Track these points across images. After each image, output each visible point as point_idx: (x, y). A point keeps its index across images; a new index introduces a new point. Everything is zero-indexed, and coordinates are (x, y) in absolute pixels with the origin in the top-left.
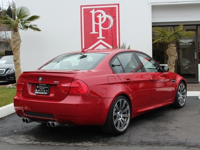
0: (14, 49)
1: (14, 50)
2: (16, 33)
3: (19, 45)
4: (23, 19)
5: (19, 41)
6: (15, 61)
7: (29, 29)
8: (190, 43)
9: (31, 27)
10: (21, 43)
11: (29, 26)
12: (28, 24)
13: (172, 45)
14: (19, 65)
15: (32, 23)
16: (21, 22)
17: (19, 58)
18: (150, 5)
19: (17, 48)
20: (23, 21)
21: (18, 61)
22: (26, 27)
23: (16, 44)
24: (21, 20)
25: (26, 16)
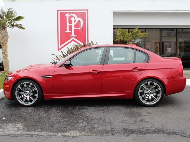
0: (3, 43)
1: (3, 45)
2: (4, 30)
3: (7, 40)
4: (10, 19)
5: (7, 37)
6: (3, 53)
7: (15, 27)
8: (140, 42)
9: (17, 25)
10: (9, 39)
11: (15, 25)
12: (15, 24)
13: (130, 42)
14: (7, 57)
15: (18, 22)
16: (8, 21)
17: (7, 50)
18: (112, 12)
19: (5, 42)
20: (11, 21)
21: (5, 53)
22: (13, 26)
23: (4, 39)
24: (9, 20)
25: (13, 16)
